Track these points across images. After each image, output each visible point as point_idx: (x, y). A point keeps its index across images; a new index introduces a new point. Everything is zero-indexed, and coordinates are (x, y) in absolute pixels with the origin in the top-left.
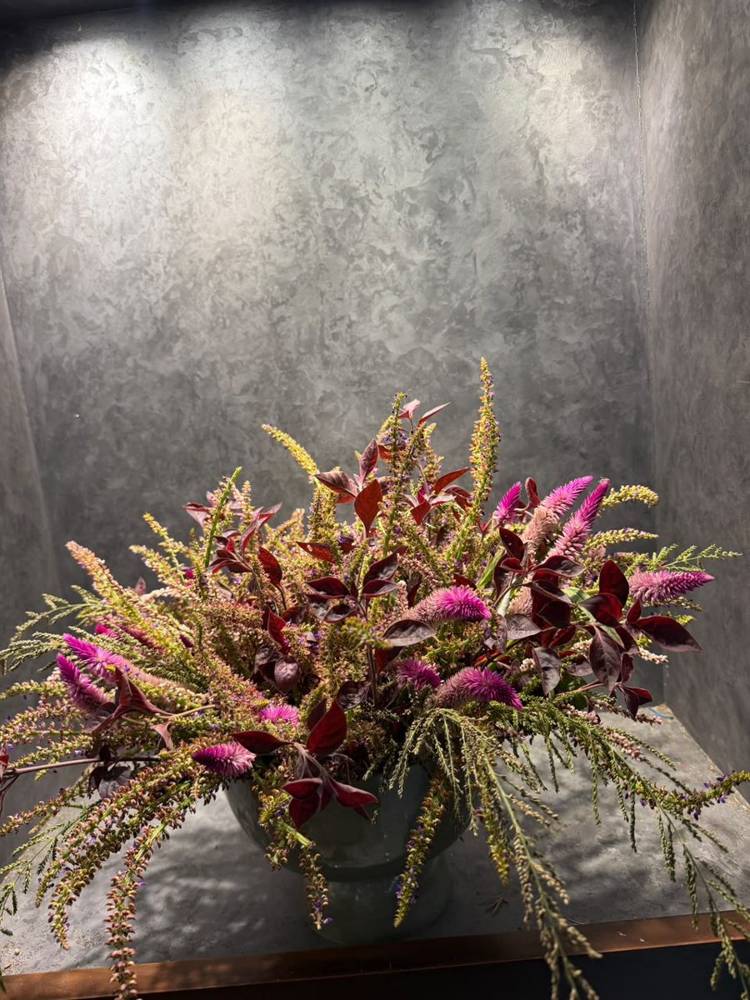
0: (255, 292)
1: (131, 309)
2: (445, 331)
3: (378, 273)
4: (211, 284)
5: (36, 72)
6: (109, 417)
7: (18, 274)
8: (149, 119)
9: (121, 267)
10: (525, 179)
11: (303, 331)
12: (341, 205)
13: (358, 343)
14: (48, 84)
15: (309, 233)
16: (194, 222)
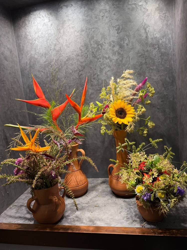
0: (75, 68)
1: (47, 73)
3: (105, 62)
4: (65, 67)
5: (27, 19)
7: (23, 66)
8: (51, 28)
9: (45, 63)
10: (143, 36)
12: (96, 46)
13: (100, 80)
14: (29, 21)
15: (88, 53)
16: (61, 52)
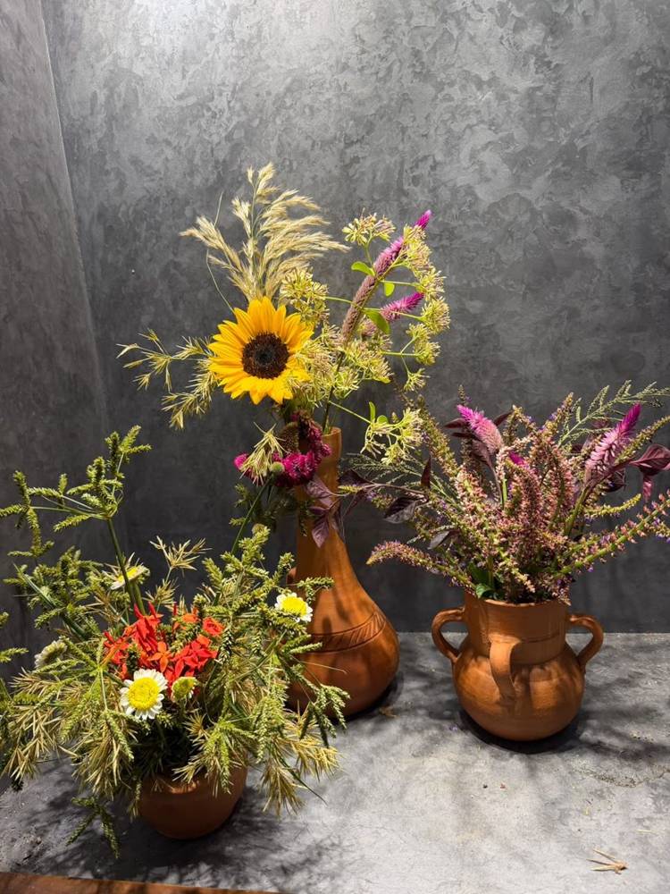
0: (326, 130)
1: (192, 151)
2: (548, 174)
3: (471, 103)
4: (278, 121)
6: (165, 273)
7: (75, 114)
9: (183, 103)
11: (379, 174)
12: (433, 22)
13: (442, 188)
15: (393, 56)
16: (262, 48)
